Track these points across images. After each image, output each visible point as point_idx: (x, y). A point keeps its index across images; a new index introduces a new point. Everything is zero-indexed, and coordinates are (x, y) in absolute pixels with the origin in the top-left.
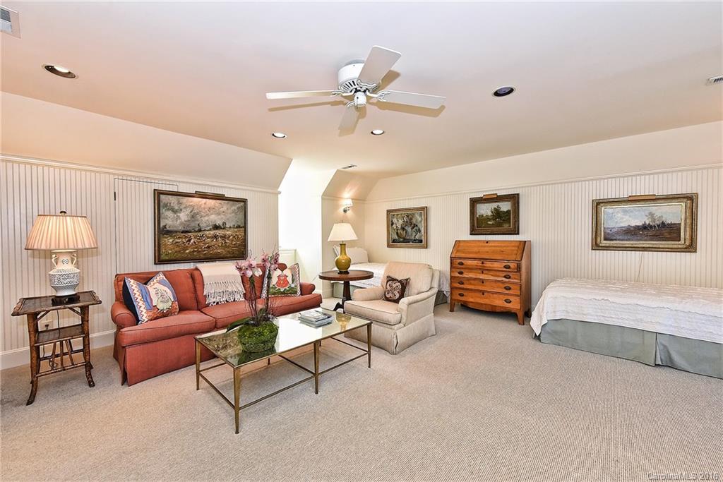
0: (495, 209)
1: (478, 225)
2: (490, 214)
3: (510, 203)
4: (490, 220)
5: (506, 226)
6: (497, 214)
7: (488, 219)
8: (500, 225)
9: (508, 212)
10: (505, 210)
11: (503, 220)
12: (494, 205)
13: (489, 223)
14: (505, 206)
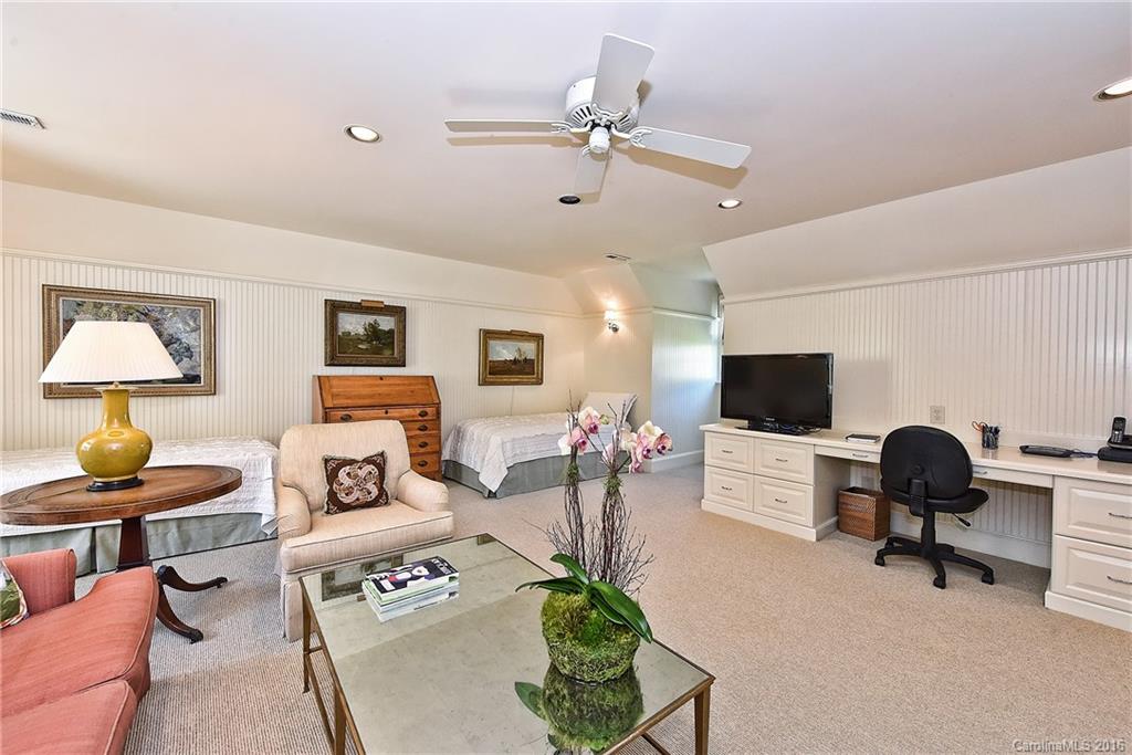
0: (370, 324)
1: (339, 349)
2: (361, 331)
3: (393, 319)
4: (362, 341)
5: (387, 353)
6: (374, 333)
7: (358, 339)
8: (378, 351)
9: (391, 332)
10: (386, 329)
11: (384, 344)
12: (370, 319)
13: (360, 346)
14: (386, 323)
